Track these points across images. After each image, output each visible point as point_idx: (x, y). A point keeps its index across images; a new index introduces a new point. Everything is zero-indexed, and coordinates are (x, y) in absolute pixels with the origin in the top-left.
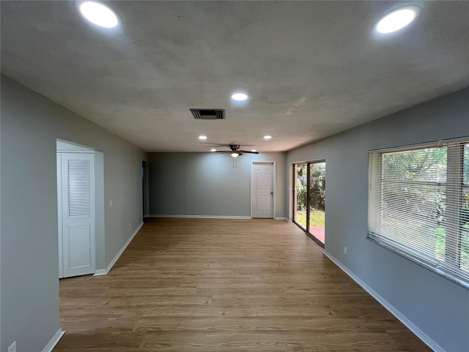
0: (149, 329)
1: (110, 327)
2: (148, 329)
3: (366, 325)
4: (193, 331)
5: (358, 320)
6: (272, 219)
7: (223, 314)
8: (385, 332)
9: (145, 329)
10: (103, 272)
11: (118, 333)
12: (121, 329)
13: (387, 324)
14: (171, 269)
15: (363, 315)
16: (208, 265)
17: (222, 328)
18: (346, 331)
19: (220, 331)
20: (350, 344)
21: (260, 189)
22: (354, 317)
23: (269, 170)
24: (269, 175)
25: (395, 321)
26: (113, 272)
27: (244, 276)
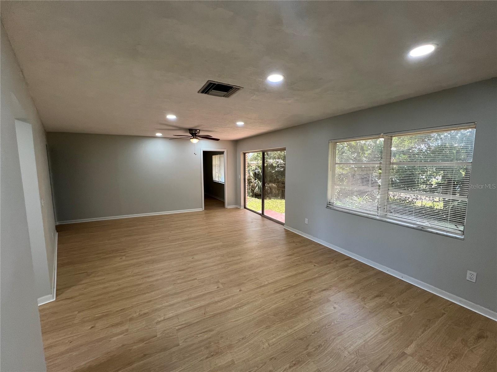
0: (177, 328)
2: (175, 328)
3: (337, 265)
4: (224, 312)
5: (332, 264)
7: (240, 291)
8: (348, 266)
9: (172, 329)
10: (48, 299)
11: (141, 345)
12: (141, 341)
13: (346, 262)
14: (151, 272)
15: (333, 260)
16: (192, 258)
17: (248, 301)
18: (329, 273)
19: (248, 303)
20: (336, 279)
22: (330, 263)
25: (349, 259)
26: (64, 296)
27: (235, 258)
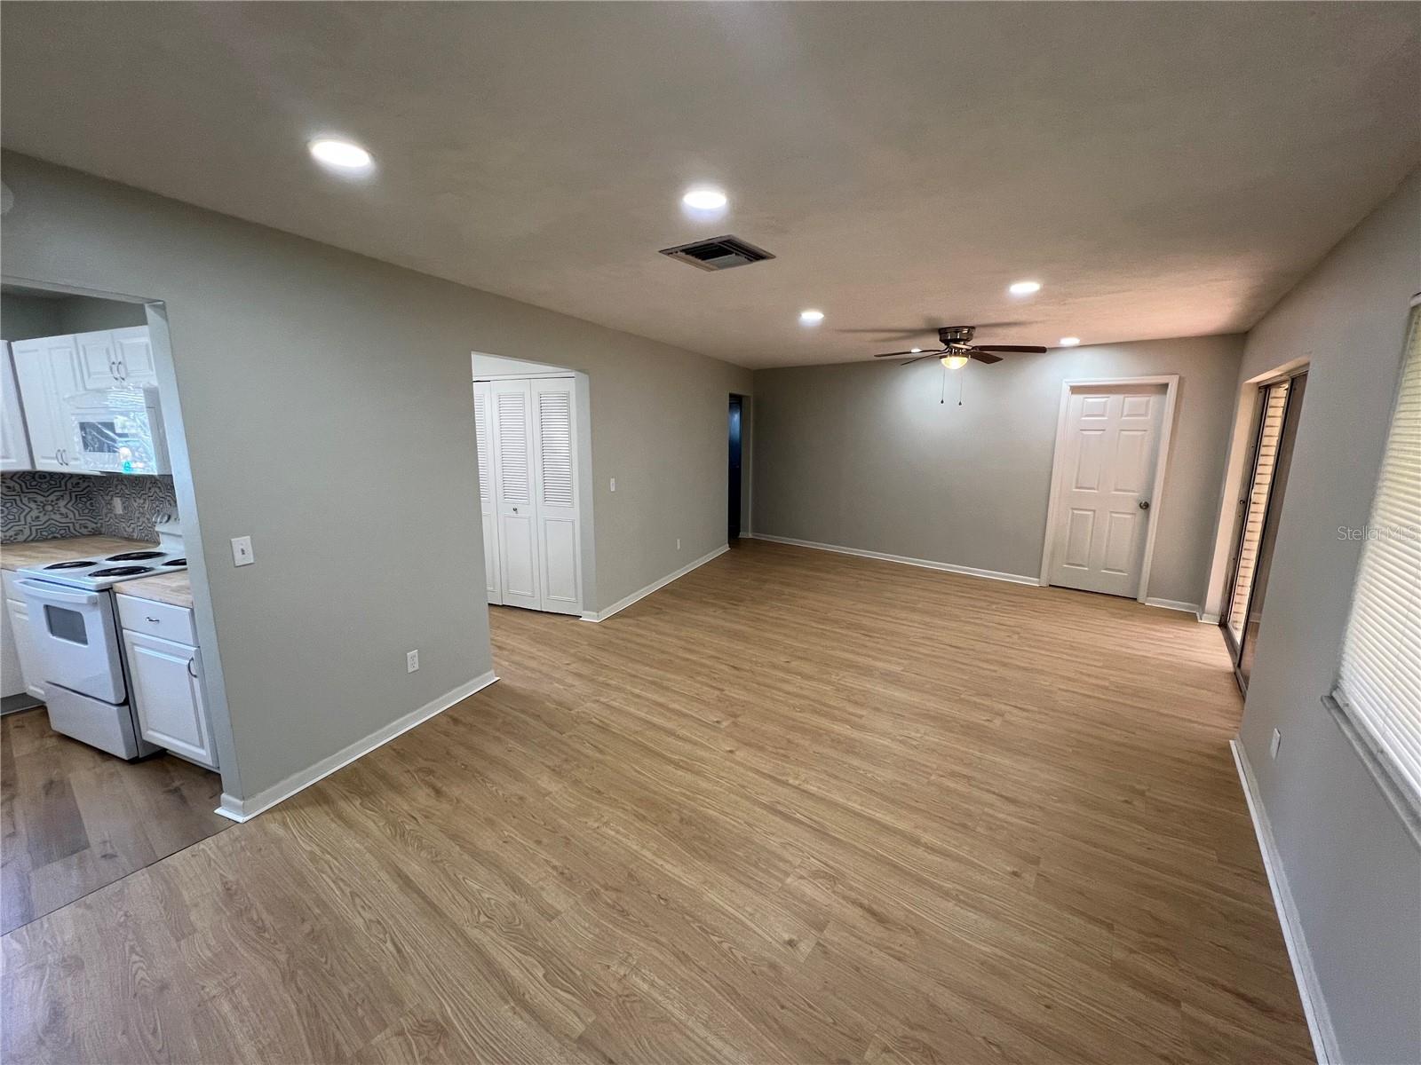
1: (549, 695)
6: (1132, 602)
7: (731, 751)
10: (593, 617)
11: (553, 706)
12: (560, 704)
16: (788, 662)
17: (705, 770)
19: (697, 773)
21: (1096, 487)
23: (1146, 415)
24: (1140, 433)
26: (608, 623)
